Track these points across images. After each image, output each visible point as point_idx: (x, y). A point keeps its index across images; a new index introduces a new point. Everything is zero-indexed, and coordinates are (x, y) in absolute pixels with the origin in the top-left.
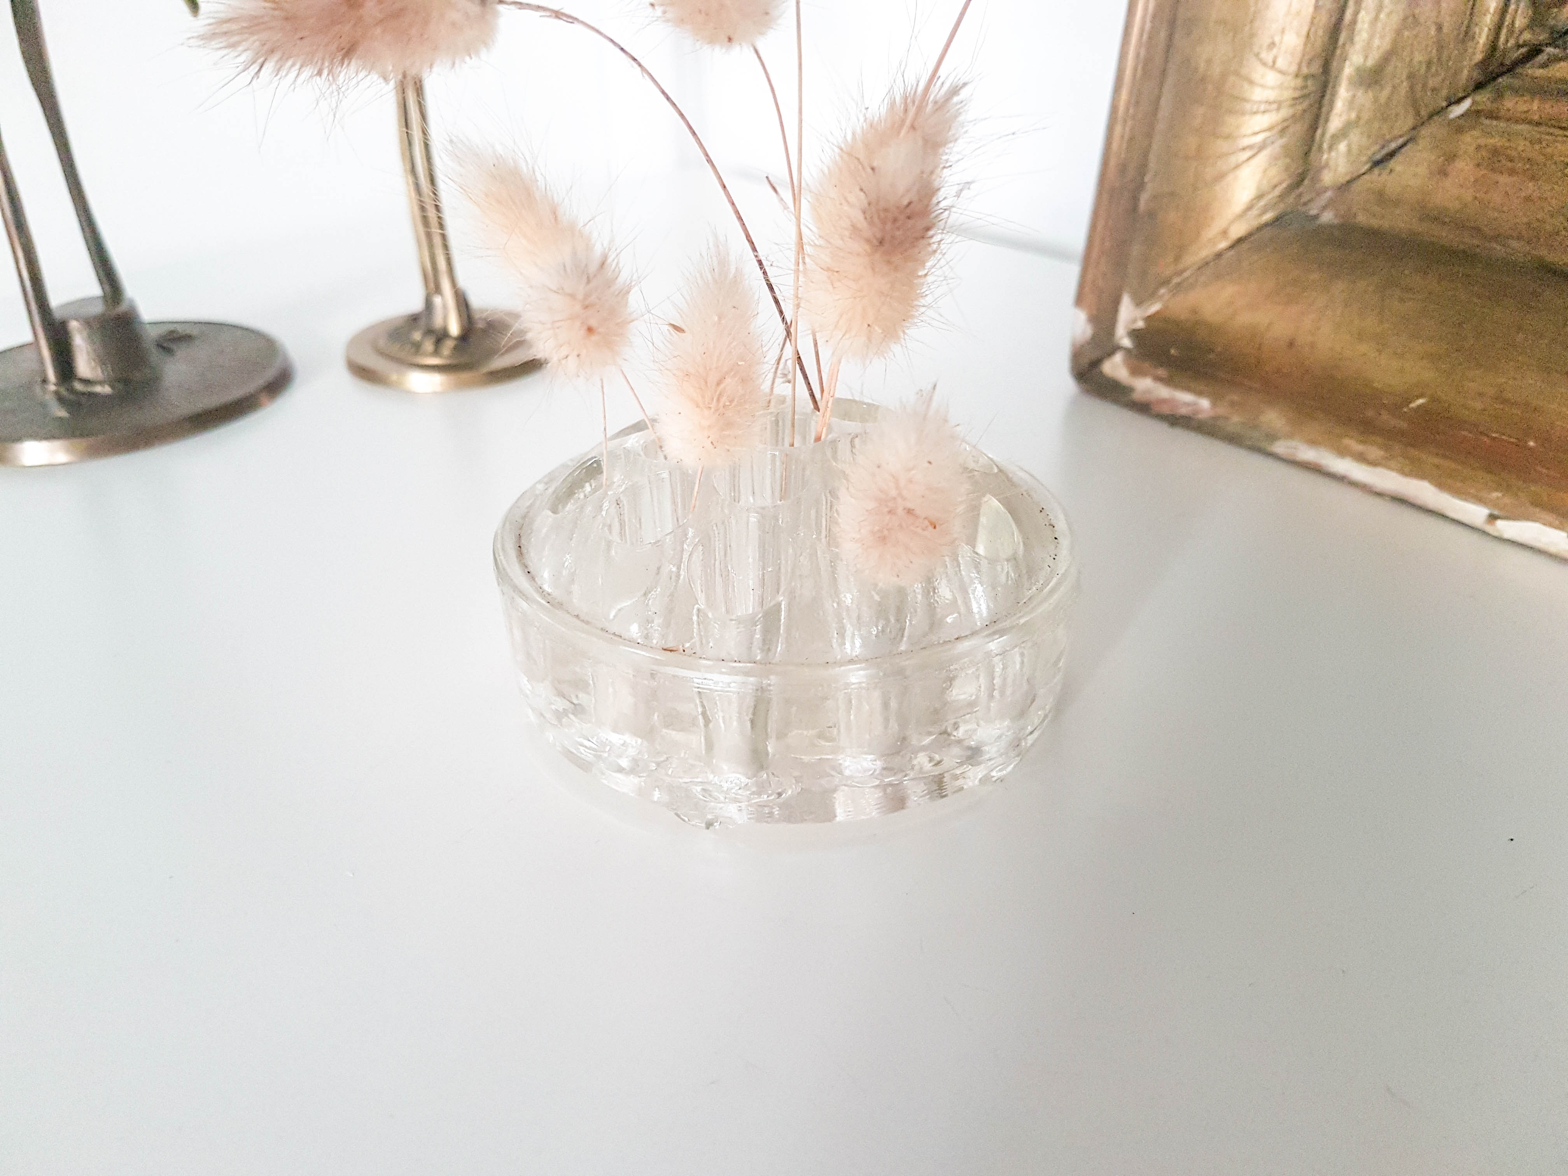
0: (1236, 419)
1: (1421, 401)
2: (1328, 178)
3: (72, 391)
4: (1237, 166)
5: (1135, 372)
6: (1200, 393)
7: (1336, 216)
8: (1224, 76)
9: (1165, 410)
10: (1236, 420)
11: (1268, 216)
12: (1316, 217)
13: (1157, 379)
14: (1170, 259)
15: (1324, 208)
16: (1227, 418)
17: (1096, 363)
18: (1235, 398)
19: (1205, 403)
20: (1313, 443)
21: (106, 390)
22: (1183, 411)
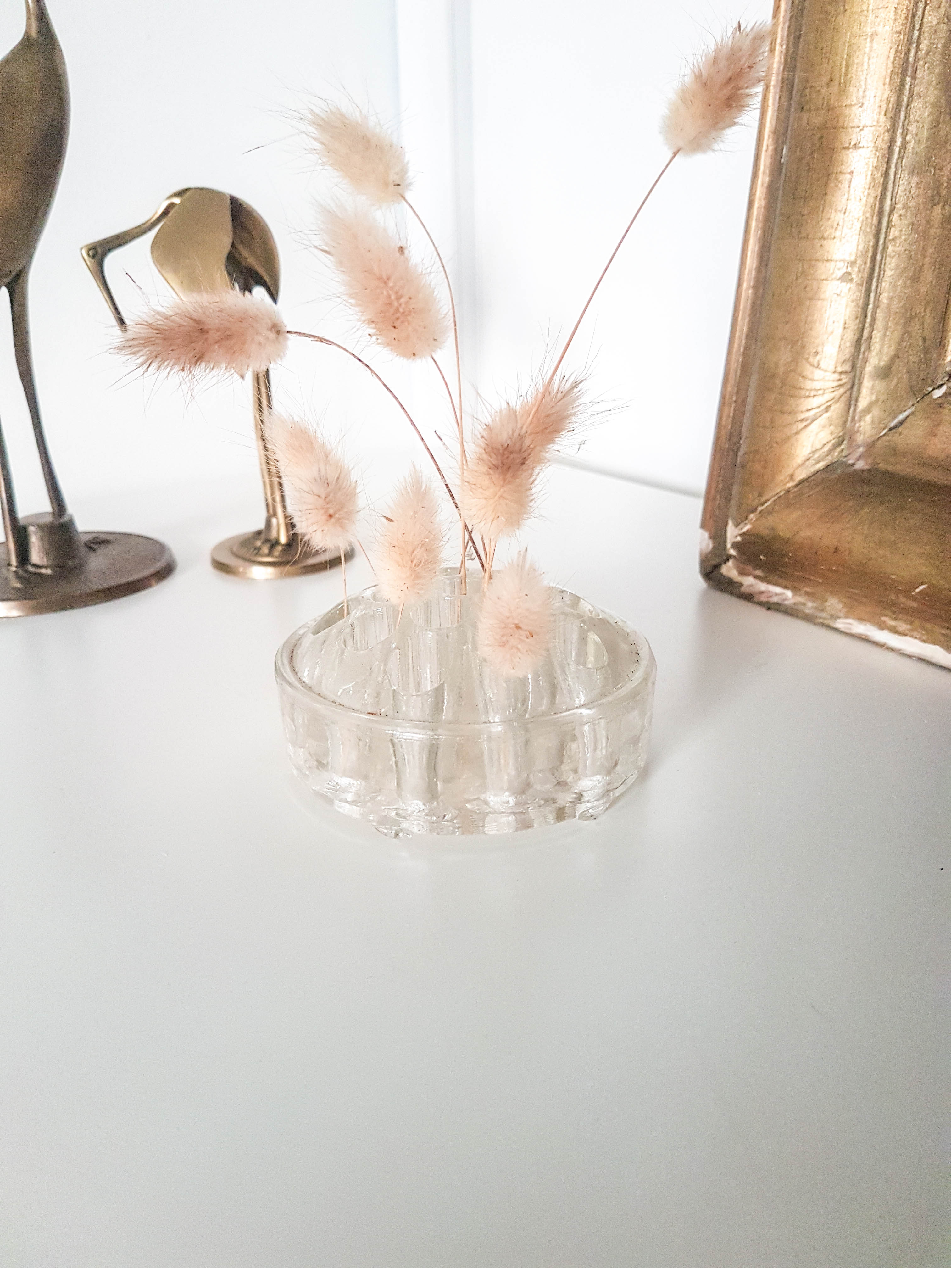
0: (810, 604)
1: (922, 587)
2: (860, 438)
3: (26, 571)
4: (798, 433)
5: (742, 573)
6: (786, 587)
7: (866, 464)
8: (788, 372)
9: (763, 599)
10: (809, 606)
11: (821, 465)
12: (853, 465)
13: (757, 577)
14: (756, 494)
15: (858, 459)
16: (804, 604)
17: (717, 567)
18: (808, 589)
19: (789, 593)
20: (861, 619)
21: (49, 572)
22: (775, 599)
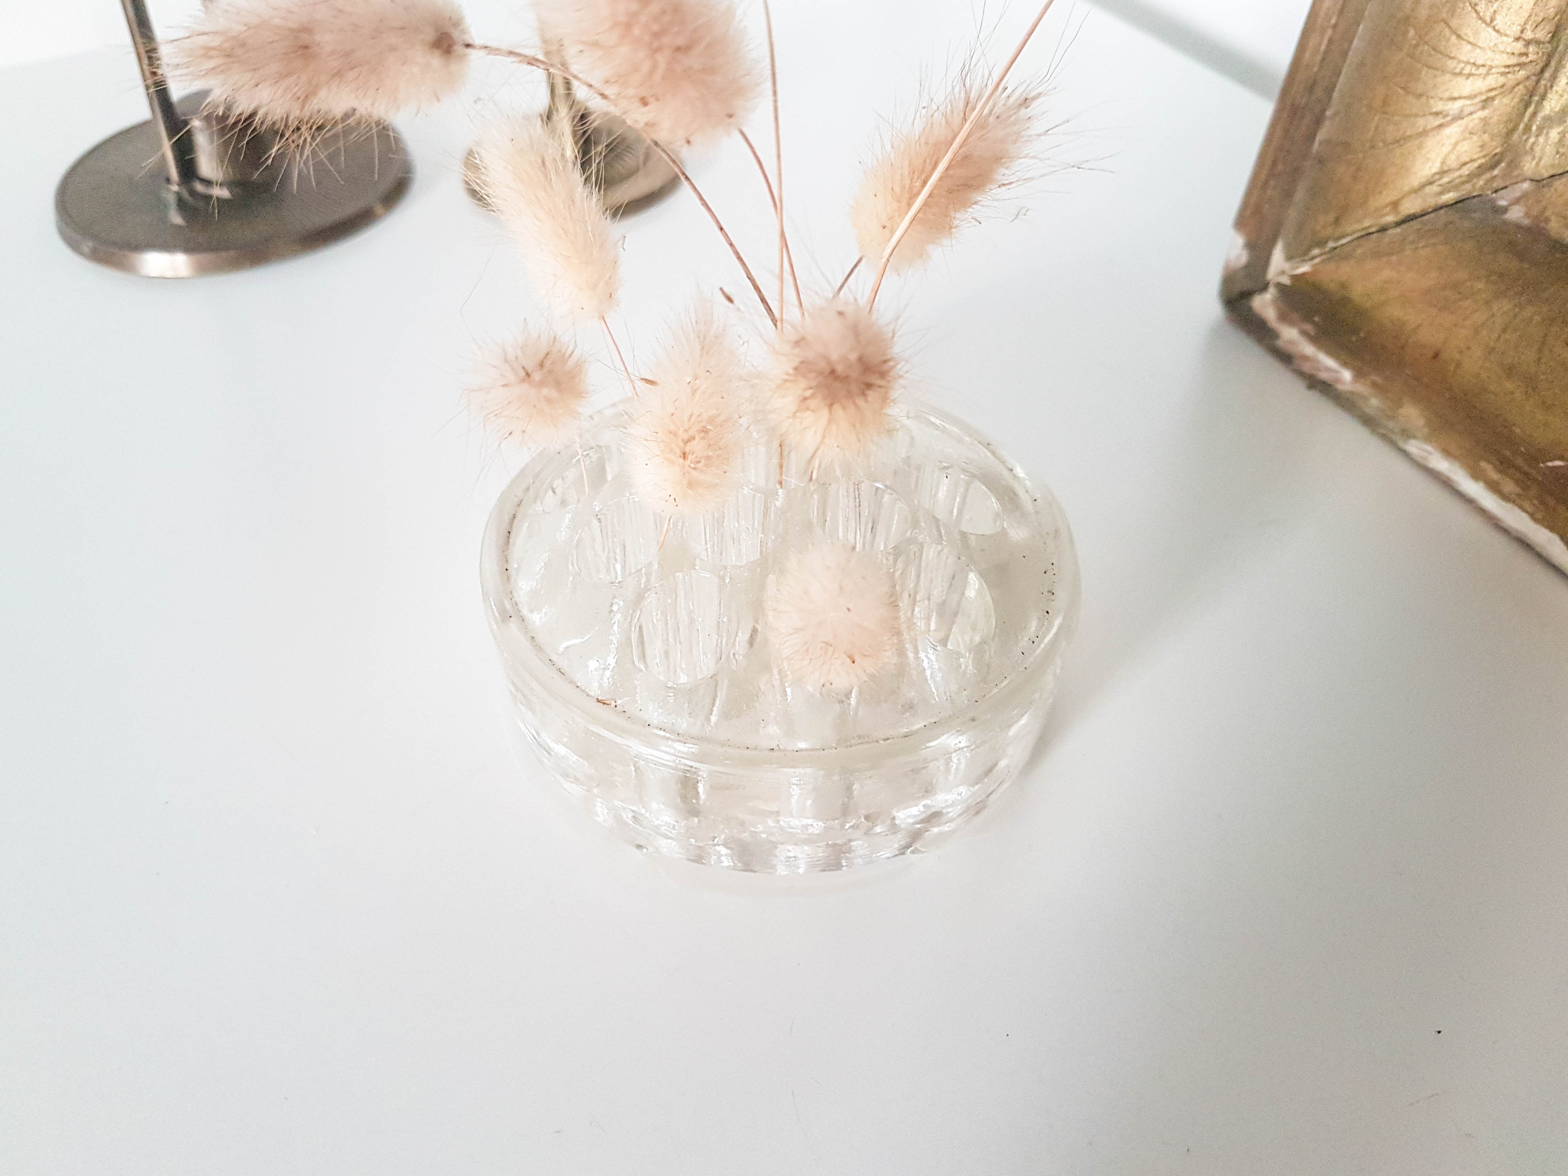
0: (1374, 402)
1: (1558, 463)
2: (1528, 166)
3: (193, 193)
4: (1425, 133)
5: (1283, 317)
6: (1345, 364)
7: (1527, 215)
9: (1307, 368)
10: (1374, 403)
11: (1450, 197)
12: (1505, 210)
13: (1304, 333)
14: (1331, 217)
15: (1517, 201)
16: (1365, 398)
17: (1247, 295)
18: (1379, 380)
19: (1347, 375)
20: (1447, 453)
21: (223, 193)
22: (1323, 376)
